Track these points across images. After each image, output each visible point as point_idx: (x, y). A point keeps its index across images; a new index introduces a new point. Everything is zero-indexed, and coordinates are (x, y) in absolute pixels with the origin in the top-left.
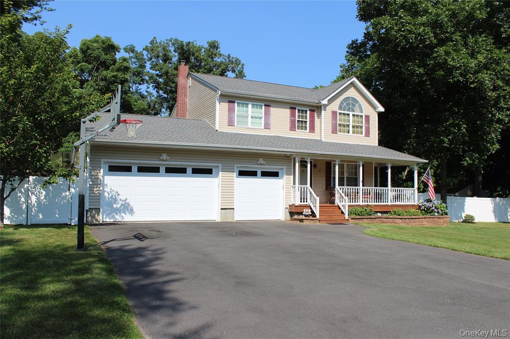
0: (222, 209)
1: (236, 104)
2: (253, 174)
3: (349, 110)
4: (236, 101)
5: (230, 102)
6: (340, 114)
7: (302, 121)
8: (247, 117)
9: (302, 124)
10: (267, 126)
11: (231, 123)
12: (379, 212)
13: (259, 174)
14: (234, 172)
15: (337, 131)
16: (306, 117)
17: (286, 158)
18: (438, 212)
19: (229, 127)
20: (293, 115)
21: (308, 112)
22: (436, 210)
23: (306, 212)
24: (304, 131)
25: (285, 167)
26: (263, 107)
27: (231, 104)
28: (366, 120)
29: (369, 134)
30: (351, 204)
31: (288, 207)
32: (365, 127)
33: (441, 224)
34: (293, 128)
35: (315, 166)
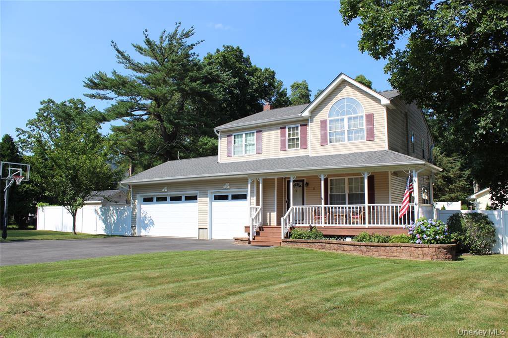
0: (199, 228)
1: (233, 137)
2: (225, 198)
3: (343, 114)
4: (233, 134)
5: (228, 136)
6: (331, 121)
7: (294, 139)
8: (242, 146)
9: (293, 143)
10: (259, 151)
11: (229, 155)
12: (350, 236)
13: (230, 197)
14: (207, 197)
15: (327, 142)
16: (297, 134)
19: (229, 158)
20: (283, 135)
21: (299, 128)
22: (418, 235)
24: (296, 149)
26: (255, 134)
27: (229, 138)
28: (367, 121)
29: (373, 137)
32: (368, 130)
34: (283, 148)
35: (307, 184)
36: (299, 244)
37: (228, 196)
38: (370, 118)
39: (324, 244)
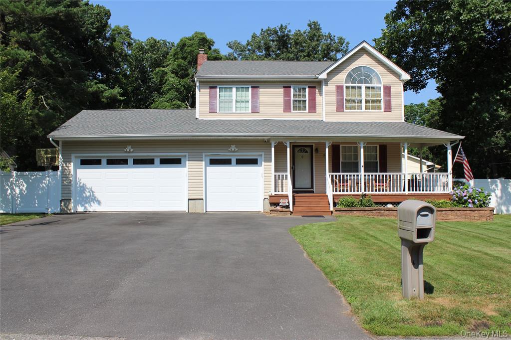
0: (189, 199)
1: (218, 89)
2: (227, 162)
3: (360, 82)
4: (218, 87)
5: (211, 88)
6: (347, 87)
7: (299, 101)
8: (231, 102)
9: (299, 104)
10: (255, 110)
11: (212, 110)
12: (391, 203)
13: (234, 161)
14: (202, 161)
15: (343, 108)
16: (304, 96)
17: (262, 143)
18: (474, 203)
19: (211, 114)
20: (287, 95)
21: (307, 90)
22: (470, 200)
23: (283, 203)
24: (302, 111)
25: (263, 154)
26: (250, 89)
27: (213, 90)
28: (385, 93)
29: (390, 108)
30: (338, 193)
31: (268, 197)
32: (385, 101)
33: (476, 218)
34: (287, 109)
35: (317, 150)
36: (355, 212)
37: (230, 160)
38: (388, 89)
39: (383, 211)
